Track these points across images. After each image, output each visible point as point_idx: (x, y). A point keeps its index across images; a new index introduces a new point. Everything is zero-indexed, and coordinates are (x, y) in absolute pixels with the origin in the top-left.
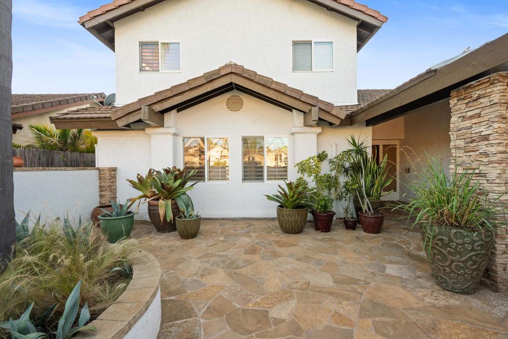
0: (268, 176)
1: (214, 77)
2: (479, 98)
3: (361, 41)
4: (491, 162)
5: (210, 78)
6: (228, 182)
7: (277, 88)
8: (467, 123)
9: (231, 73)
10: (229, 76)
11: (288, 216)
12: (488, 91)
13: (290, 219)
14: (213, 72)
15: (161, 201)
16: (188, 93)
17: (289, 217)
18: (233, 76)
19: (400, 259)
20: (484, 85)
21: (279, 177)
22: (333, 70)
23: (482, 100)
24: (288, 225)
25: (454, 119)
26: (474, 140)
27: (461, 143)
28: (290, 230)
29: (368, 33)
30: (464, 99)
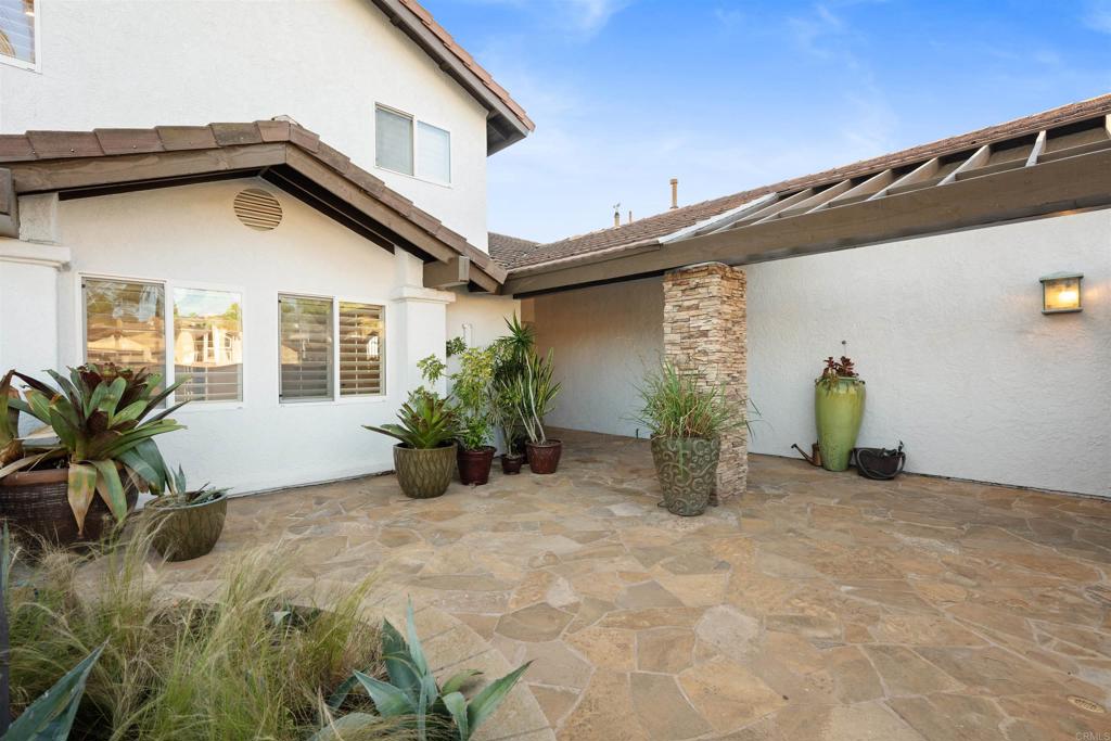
0: (343, 385)
1: (242, 140)
2: (697, 287)
3: (493, 146)
4: (710, 362)
5: (230, 137)
6: (240, 404)
7: (393, 204)
8: (684, 315)
9: (289, 143)
10: (280, 147)
11: (428, 462)
12: (707, 280)
13: (432, 467)
14: (240, 129)
15: (75, 470)
16: (154, 160)
17: (431, 464)
18: (290, 150)
19: (613, 497)
20: (701, 274)
21: (361, 389)
22: (451, 185)
23: (700, 290)
24: (426, 482)
25: (668, 307)
26: (692, 336)
27: (677, 338)
28: (430, 490)
29: (500, 135)
30: (679, 285)
